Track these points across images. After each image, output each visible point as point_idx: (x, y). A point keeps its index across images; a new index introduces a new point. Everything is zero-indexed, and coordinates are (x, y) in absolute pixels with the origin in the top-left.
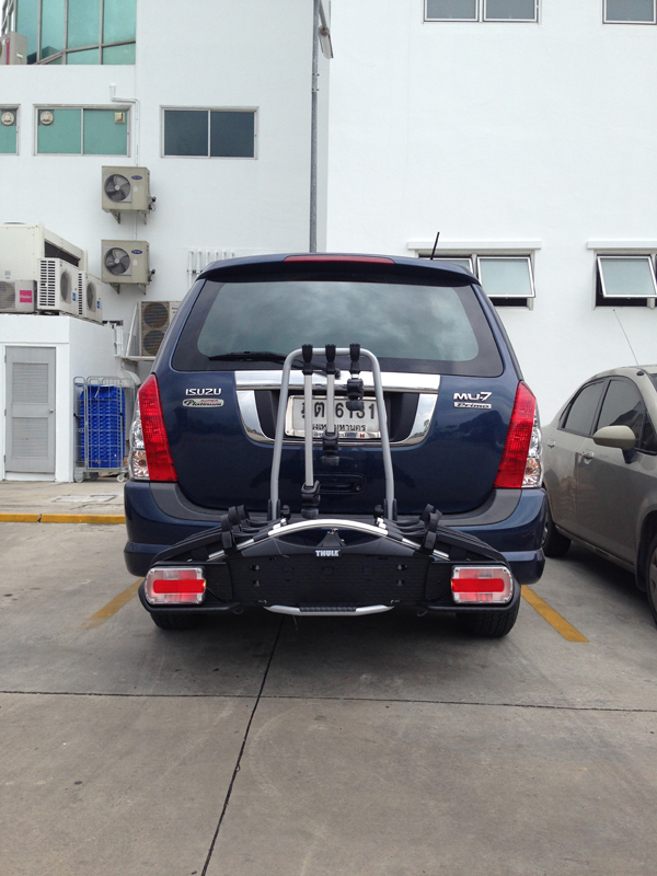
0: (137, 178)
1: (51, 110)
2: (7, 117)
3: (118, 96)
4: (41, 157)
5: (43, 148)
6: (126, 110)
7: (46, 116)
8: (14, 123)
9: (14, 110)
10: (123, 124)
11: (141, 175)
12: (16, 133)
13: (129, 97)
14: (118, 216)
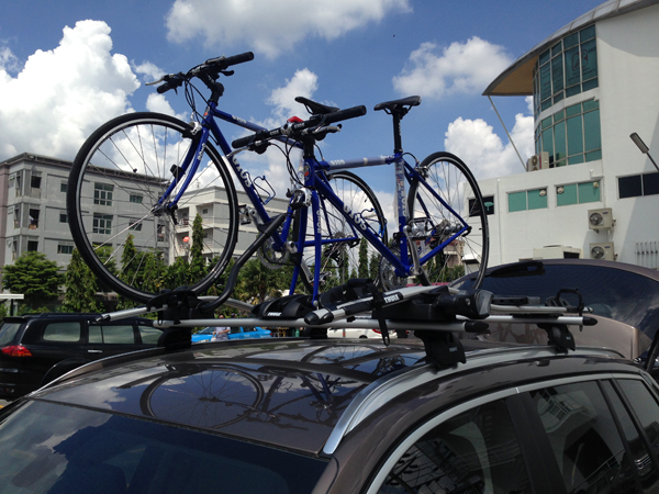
1: (562, 186)
2: (543, 192)
3: (594, 175)
4: (559, 207)
5: (560, 203)
6: (598, 181)
7: (560, 190)
8: (546, 195)
9: (545, 189)
11: (607, 212)
12: (547, 199)
13: (599, 175)
14: (597, 231)
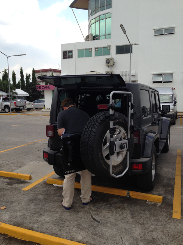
0: (111, 60)
2: (90, 50)
3: (109, 45)
4: (96, 57)
5: (96, 55)
6: (110, 47)
7: (96, 49)
8: (91, 51)
9: (91, 49)
10: (109, 49)
11: (112, 59)
12: (91, 53)
13: (110, 45)
14: (108, 66)
